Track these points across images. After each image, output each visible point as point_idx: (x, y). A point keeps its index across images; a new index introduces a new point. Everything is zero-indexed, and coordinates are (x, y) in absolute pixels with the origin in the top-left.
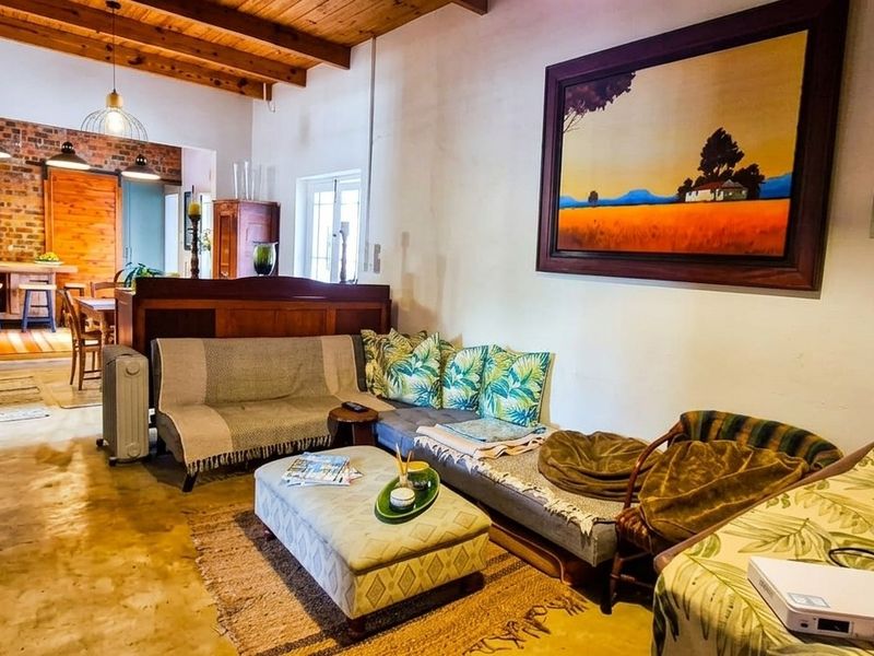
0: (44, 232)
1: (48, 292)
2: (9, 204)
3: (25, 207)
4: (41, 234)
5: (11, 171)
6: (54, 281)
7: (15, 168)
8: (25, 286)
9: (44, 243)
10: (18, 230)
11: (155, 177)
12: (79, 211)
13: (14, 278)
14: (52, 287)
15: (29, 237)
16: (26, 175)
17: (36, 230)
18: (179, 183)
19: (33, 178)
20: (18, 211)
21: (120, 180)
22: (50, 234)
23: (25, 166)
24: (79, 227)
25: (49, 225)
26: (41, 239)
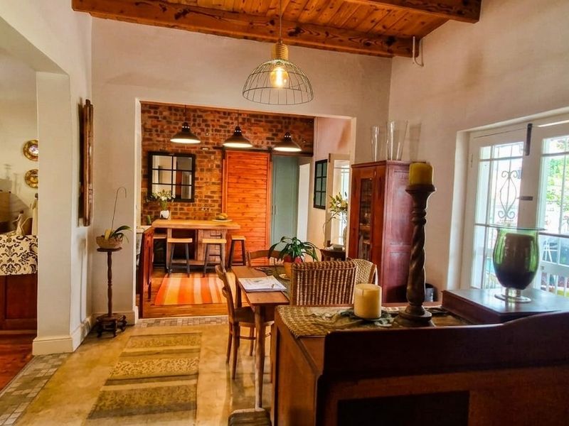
0: (221, 197)
1: (220, 244)
2: (201, 179)
4: (219, 199)
5: (204, 154)
6: (224, 236)
7: (206, 152)
8: (205, 241)
9: (220, 206)
10: (206, 196)
11: (298, 150)
12: (243, 181)
13: (201, 234)
14: (224, 241)
15: (212, 197)
16: (213, 157)
17: (216, 197)
18: (311, 154)
19: (216, 158)
21: (271, 155)
22: (225, 199)
23: (212, 150)
24: (243, 192)
25: (225, 193)
26: (220, 203)
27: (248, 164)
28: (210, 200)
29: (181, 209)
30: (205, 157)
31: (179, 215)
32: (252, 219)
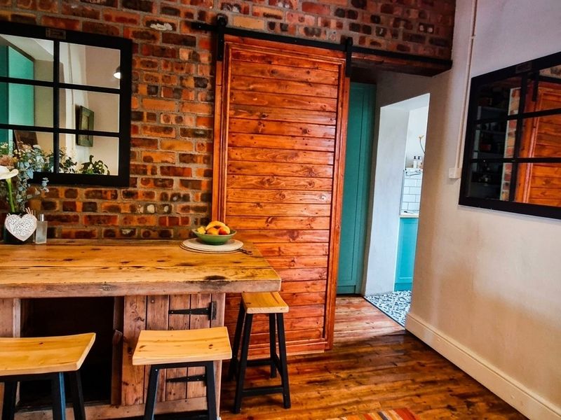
0: (209, 174)
2: (152, 117)
3: (179, 119)
4: (205, 180)
5: (159, 43)
7: (167, 37)
9: (208, 197)
10: (165, 170)
12: (272, 128)
15: (184, 184)
16: (184, 54)
17: (196, 171)
19: (195, 58)
20: (167, 130)
22: (221, 176)
23: (187, 32)
24: (274, 160)
25: (221, 159)
26: (204, 189)
27: (290, 78)
28: (176, 180)
29: (90, 206)
30: (162, 52)
31: (81, 227)
32: (293, 234)
